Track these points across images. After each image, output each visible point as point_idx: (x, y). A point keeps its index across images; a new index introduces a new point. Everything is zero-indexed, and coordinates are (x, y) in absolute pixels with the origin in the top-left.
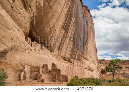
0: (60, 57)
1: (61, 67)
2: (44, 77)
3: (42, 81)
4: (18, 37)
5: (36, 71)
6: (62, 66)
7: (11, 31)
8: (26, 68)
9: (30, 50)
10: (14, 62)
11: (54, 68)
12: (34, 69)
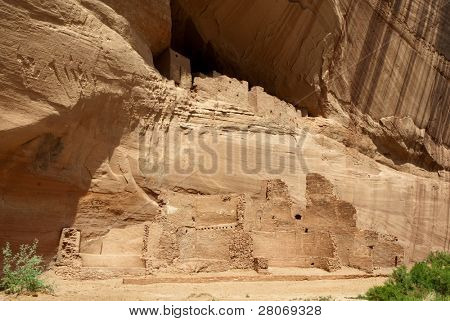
0: (366, 141)
1: (375, 194)
2: (265, 245)
3: (256, 264)
4: (106, 56)
5: (226, 218)
6: (382, 188)
7: (64, 28)
8: (172, 204)
9: (187, 113)
10: (112, 179)
11: (318, 197)
12: (212, 209)
